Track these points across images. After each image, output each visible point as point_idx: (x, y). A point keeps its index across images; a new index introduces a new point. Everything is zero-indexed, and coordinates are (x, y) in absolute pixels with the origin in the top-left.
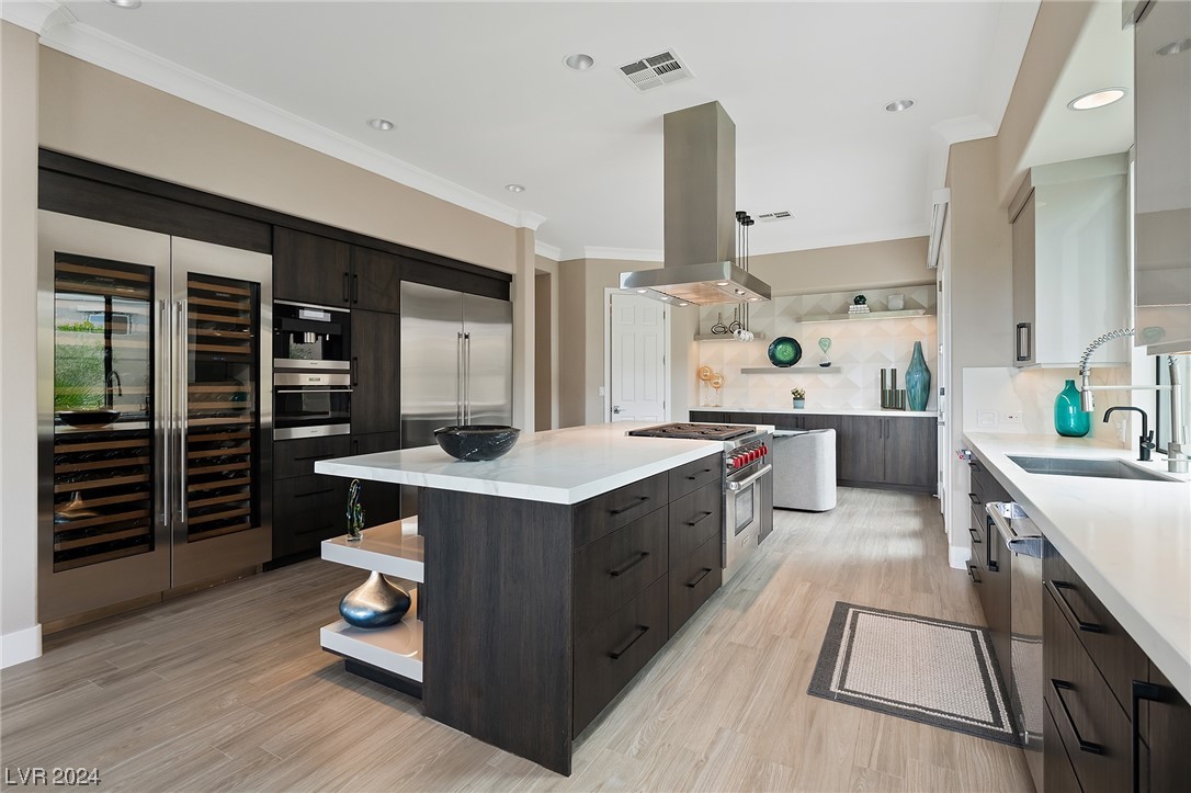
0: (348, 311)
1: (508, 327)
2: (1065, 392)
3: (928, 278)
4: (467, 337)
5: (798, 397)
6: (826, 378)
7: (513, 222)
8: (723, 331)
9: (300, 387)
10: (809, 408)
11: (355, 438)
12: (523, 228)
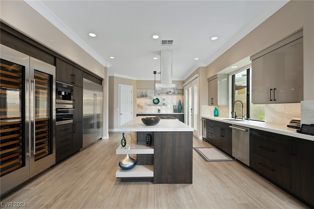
0: (72, 86)
1: (102, 93)
2: (215, 109)
3: (182, 88)
4: (96, 95)
5: (159, 110)
6: (164, 107)
7: (104, 65)
8: (143, 96)
9: (68, 109)
10: (161, 113)
11: (74, 124)
12: (107, 67)
